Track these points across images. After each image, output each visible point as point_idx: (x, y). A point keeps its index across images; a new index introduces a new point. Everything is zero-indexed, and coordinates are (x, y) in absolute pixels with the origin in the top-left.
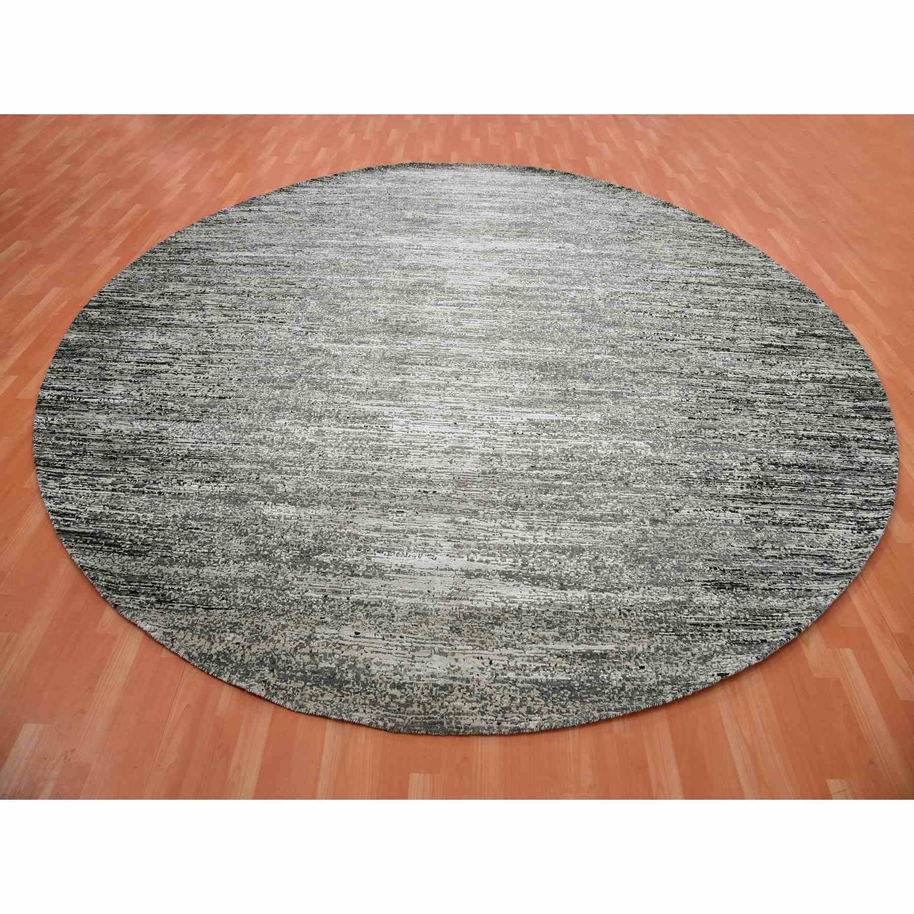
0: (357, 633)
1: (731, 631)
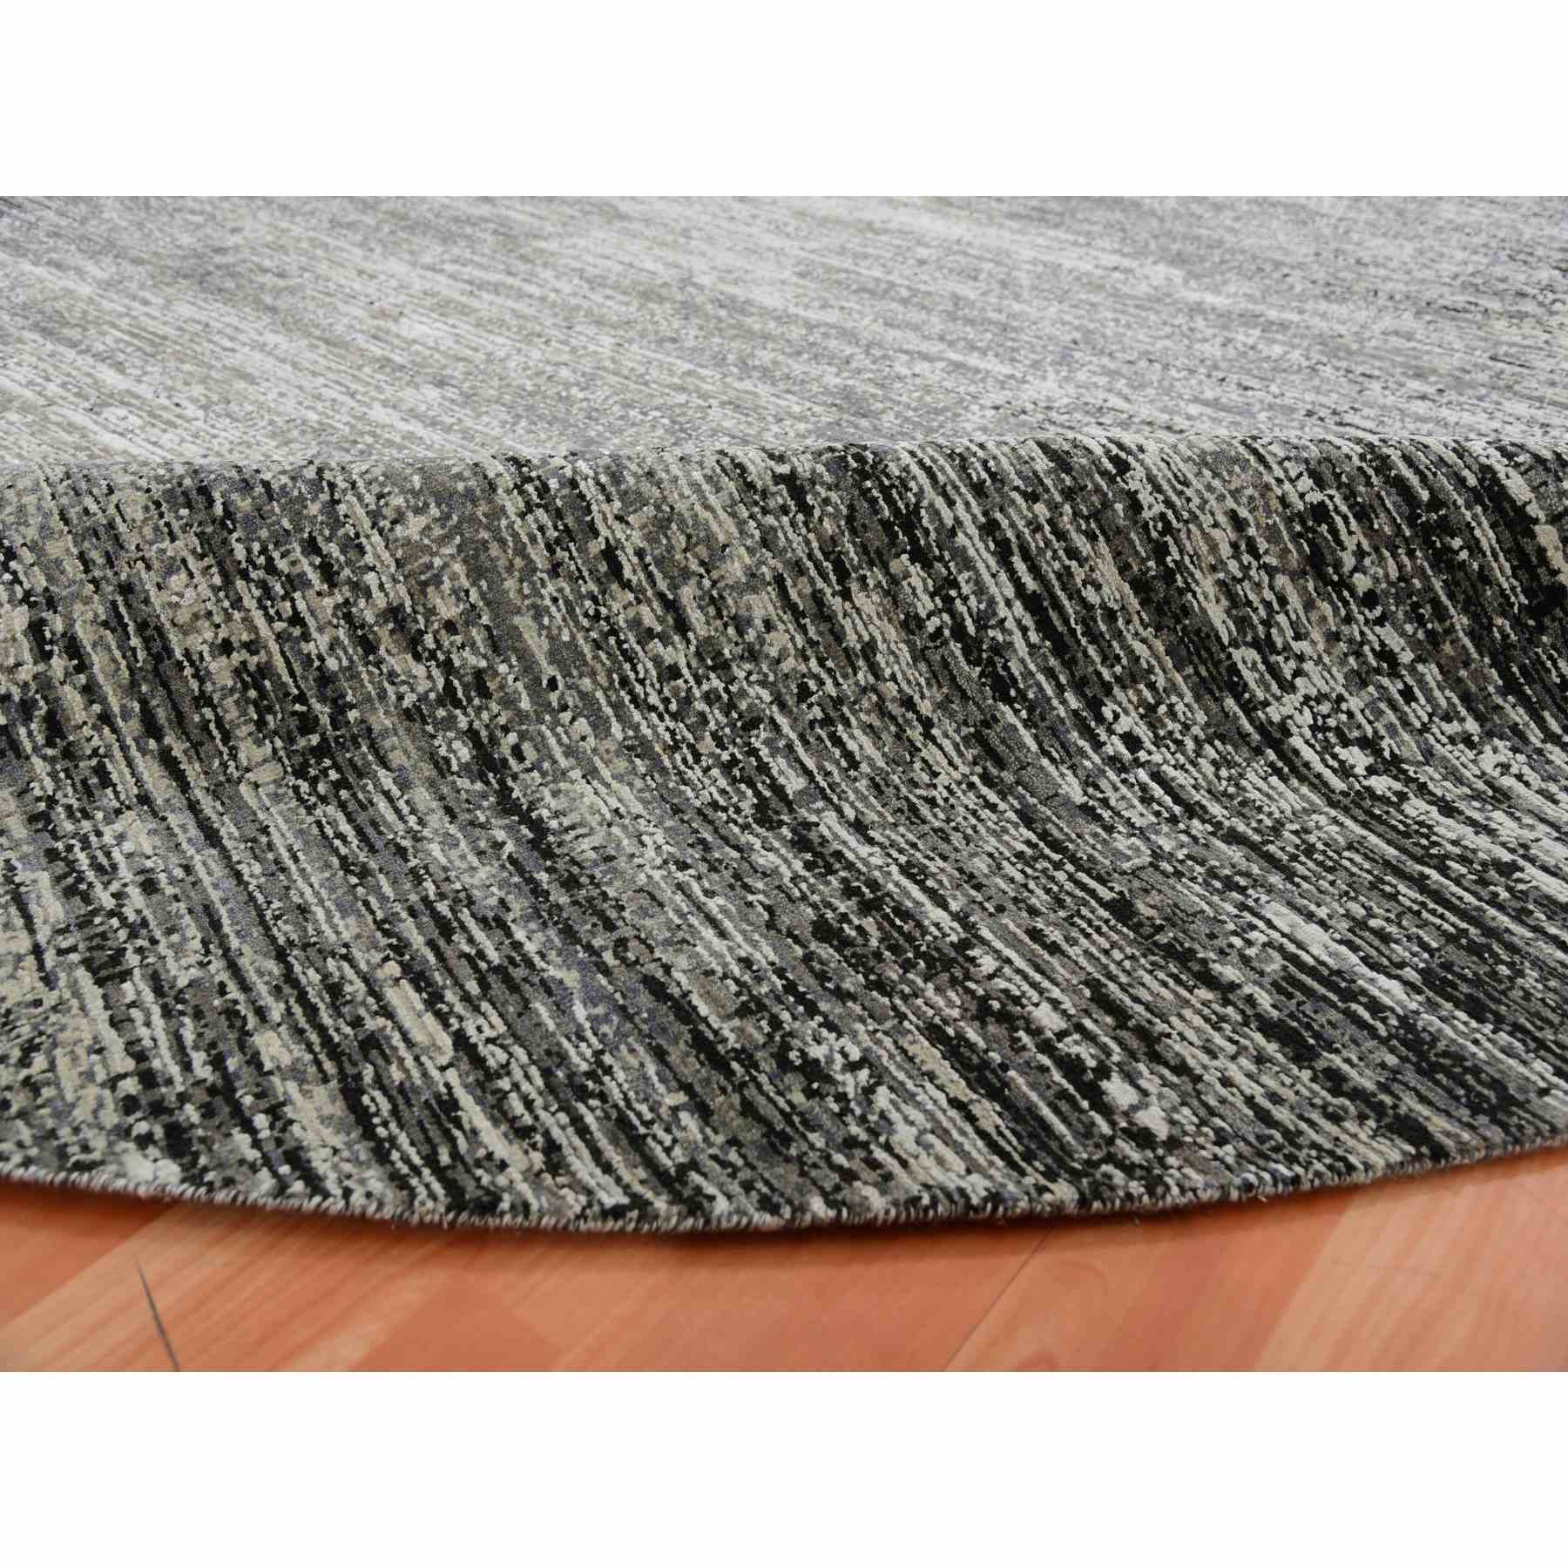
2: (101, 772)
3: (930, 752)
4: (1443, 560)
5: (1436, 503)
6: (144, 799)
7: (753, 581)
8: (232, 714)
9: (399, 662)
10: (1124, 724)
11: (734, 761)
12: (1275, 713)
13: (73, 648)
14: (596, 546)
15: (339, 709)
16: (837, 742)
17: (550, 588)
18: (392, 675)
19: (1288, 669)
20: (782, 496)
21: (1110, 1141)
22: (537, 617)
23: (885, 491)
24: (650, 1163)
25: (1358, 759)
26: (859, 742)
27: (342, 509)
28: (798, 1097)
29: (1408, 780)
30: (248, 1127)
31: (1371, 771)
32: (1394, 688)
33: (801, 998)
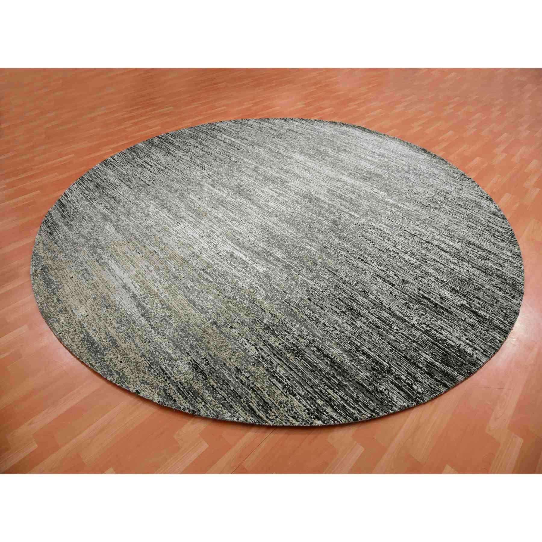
0: (72, 277)
1: (170, 385)
2: (271, 362)
3: (373, 336)
4: (422, 304)
5: (418, 300)
6: (278, 364)
7: (343, 323)
8: (284, 351)
9: (302, 340)
10: (395, 328)
11: (350, 343)
12: (412, 323)
13: (261, 349)
14: (322, 323)
15: (297, 347)
16: (362, 338)
17: (318, 329)
18: (302, 342)
19: (411, 318)
20: (343, 314)
21: (416, 394)
22: (317, 332)
23: (355, 311)
24: (370, 409)
25: (424, 326)
26: (364, 337)
27: (287, 326)
28: (381, 396)
29: (431, 327)
30: (324, 414)
31: (426, 327)
32: (425, 317)
33: (376, 381)
